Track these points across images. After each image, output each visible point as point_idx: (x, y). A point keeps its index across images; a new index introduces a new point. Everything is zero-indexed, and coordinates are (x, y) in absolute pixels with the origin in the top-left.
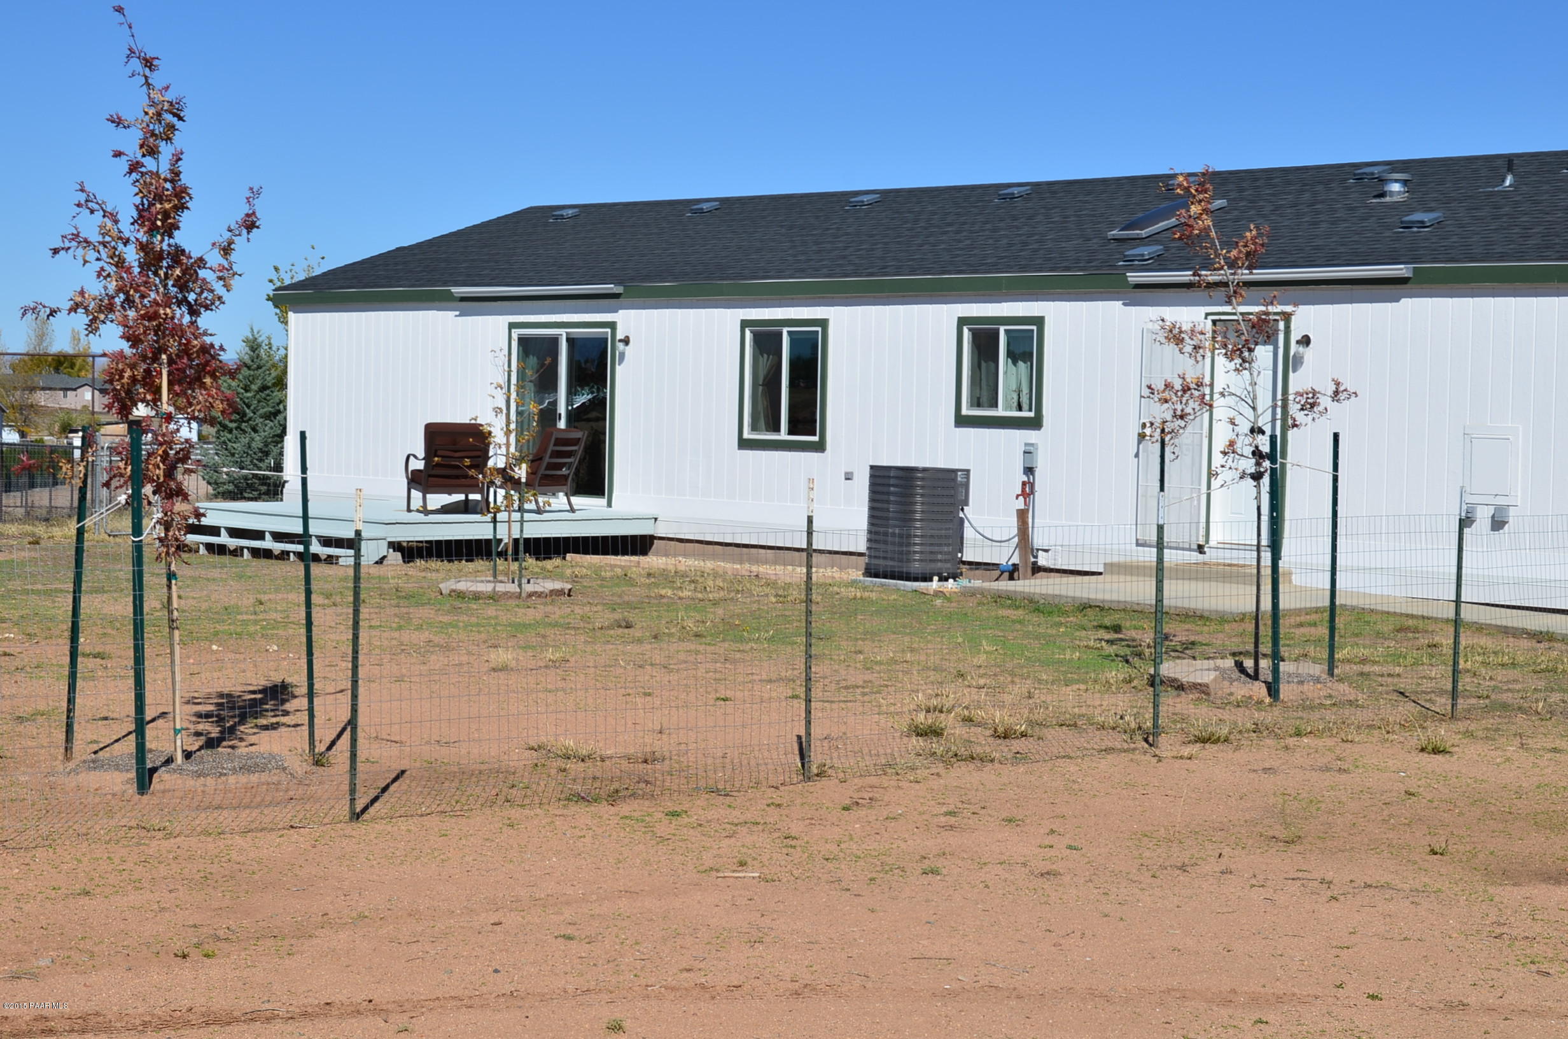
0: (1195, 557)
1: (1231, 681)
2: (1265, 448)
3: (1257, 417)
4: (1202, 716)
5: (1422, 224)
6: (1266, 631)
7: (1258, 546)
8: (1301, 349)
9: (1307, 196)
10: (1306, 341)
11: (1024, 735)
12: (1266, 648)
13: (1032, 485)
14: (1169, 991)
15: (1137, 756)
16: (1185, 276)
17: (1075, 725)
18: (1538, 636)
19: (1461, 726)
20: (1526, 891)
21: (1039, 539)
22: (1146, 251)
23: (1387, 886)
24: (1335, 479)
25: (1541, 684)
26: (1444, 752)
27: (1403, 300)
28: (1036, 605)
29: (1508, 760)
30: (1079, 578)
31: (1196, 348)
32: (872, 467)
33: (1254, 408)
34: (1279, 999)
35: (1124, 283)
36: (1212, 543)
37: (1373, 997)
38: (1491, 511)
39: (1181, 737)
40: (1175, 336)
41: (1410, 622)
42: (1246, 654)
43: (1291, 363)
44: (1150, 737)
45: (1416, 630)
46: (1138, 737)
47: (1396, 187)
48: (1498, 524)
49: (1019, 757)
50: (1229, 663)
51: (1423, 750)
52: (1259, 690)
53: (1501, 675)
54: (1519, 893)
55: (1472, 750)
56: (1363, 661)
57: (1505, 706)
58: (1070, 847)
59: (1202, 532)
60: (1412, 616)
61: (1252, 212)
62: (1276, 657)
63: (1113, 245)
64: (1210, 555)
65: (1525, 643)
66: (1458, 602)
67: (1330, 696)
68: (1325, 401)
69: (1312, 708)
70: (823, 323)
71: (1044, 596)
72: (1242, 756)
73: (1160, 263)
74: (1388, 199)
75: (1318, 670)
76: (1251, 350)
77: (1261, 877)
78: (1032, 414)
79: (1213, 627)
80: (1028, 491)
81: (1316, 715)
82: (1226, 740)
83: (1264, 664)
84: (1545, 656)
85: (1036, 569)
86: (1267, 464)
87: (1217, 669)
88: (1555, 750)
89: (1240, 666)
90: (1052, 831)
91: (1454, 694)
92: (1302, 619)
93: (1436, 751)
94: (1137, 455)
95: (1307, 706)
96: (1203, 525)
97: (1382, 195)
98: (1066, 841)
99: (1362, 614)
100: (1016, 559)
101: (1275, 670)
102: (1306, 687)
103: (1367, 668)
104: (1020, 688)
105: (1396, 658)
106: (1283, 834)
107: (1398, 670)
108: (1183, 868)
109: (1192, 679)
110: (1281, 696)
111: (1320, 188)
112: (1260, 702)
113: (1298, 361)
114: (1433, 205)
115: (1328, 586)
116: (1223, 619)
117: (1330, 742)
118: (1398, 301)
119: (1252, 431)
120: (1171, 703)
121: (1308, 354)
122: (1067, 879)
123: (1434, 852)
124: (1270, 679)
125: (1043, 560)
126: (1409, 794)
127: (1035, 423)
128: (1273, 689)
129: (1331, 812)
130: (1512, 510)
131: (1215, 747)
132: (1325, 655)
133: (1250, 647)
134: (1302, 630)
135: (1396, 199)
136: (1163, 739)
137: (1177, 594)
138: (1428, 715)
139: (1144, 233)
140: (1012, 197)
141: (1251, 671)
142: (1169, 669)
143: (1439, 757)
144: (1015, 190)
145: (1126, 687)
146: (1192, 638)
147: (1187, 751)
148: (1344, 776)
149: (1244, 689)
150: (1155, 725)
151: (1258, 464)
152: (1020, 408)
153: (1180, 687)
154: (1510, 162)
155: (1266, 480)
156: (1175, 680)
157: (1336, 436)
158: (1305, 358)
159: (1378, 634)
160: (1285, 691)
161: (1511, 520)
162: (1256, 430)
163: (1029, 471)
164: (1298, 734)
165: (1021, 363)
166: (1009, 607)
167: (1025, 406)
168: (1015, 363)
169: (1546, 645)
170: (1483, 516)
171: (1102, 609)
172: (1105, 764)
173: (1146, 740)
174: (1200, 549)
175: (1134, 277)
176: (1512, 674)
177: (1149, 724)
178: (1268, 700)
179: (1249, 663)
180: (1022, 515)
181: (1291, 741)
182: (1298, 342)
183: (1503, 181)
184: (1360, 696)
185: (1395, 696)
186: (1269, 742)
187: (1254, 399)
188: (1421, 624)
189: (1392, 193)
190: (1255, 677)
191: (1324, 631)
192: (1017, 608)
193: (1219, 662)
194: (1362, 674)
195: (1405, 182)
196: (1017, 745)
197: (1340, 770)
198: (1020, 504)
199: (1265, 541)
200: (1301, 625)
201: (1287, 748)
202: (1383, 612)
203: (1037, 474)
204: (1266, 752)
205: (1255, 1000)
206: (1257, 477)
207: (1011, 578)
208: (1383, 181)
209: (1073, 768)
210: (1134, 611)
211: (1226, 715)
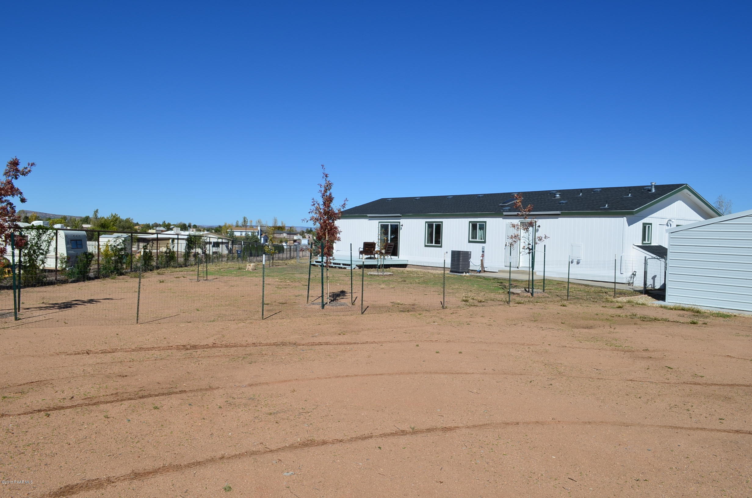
0: (517, 269)
1: (524, 293)
2: (531, 248)
3: (529, 242)
4: (518, 299)
5: (563, 203)
6: (531, 284)
7: (529, 267)
8: (538, 228)
9: (540, 197)
10: (539, 226)
11: (484, 302)
12: (531, 287)
13: (484, 254)
14: (513, 343)
15: (506, 306)
16: (516, 213)
17: (493, 300)
18: (586, 285)
19: (569, 302)
20: (579, 330)
21: (485, 265)
22: (507, 208)
23: (553, 328)
24: (545, 254)
25: (586, 294)
26: (565, 306)
27: (559, 218)
28: (485, 278)
29: (578, 308)
30: (493, 273)
31: (518, 228)
32: (452, 251)
33: (529, 240)
34: (532, 345)
35: (503, 215)
36: (520, 266)
37: (549, 345)
38: (577, 260)
39: (514, 303)
40: (514, 226)
41: (560, 282)
42: (527, 288)
43: (536, 231)
44: (508, 302)
45: (561, 284)
46: (506, 302)
47: (558, 195)
48: (578, 263)
49: (483, 306)
50: (524, 289)
51: (561, 306)
52: (529, 294)
53: (578, 292)
54: (577, 330)
55: (571, 306)
56: (550, 290)
57: (578, 298)
58: (494, 321)
59: (518, 264)
60: (560, 281)
61: (529, 200)
62: (533, 288)
63: (500, 207)
64: (519, 269)
65: (583, 287)
66: (569, 278)
67: (543, 296)
68: (543, 239)
69: (540, 298)
70: (442, 222)
71: (486, 276)
72: (526, 306)
73: (510, 211)
74: (556, 198)
75: (541, 291)
76: (528, 229)
77: (529, 326)
78: (484, 240)
79: (520, 283)
80: (483, 256)
81: (541, 299)
82: (523, 303)
83: (530, 290)
84: (587, 289)
85: (485, 271)
86: (531, 251)
87: (521, 290)
88: (587, 306)
89: (526, 291)
90: (490, 318)
91: (568, 296)
92: (538, 281)
93: (564, 306)
94: (505, 249)
95: (539, 298)
96: (518, 262)
97: (555, 197)
98: (493, 320)
99: (550, 281)
100: (480, 269)
101: (533, 291)
102: (538, 294)
103: (550, 291)
104: (483, 293)
105: (557, 289)
106: (534, 320)
107: (557, 291)
108: (515, 325)
109: (516, 292)
110: (534, 295)
111: (542, 195)
112: (530, 297)
113: (538, 230)
114: (565, 199)
115: (543, 275)
116: (522, 281)
117: (543, 304)
118: (558, 218)
119: (528, 244)
120: (512, 297)
121: (540, 229)
122: (493, 326)
123: (562, 323)
124: (531, 292)
125: (486, 270)
126: (558, 313)
127: (484, 242)
128: (532, 294)
129: (543, 316)
130: (581, 260)
131: (521, 304)
132: (543, 288)
133: (528, 287)
134: (538, 284)
135: (558, 198)
136: (511, 303)
137: (513, 276)
138: (562, 299)
139: (507, 204)
140: (480, 197)
141: (528, 291)
142: (512, 290)
143: (564, 307)
144: (480, 196)
145: (503, 294)
146: (516, 285)
147: (515, 305)
148: (546, 310)
149: (526, 294)
150: (509, 300)
151: (529, 251)
152: (481, 239)
153: (514, 293)
154: (581, 190)
155: (531, 254)
156: (513, 292)
157: (545, 245)
158: (539, 230)
159: (553, 284)
160: (534, 294)
161: (581, 262)
162: (529, 244)
163: (483, 252)
164: (537, 302)
165: (482, 231)
166: (479, 278)
167: (482, 239)
168: (480, 230)
169: (587, 287)
170: (575, 262)
171: (498, 279)
172: (499, 307)
173: (507, 303)
174: (518, 268)
175: (505, 213)
176: (581, 292)
177: (508, 300)
178: (531, 296)
179: (527, 289)
180: (482, 260)
181: (536, 304)
182: (538, 227)
183: (580, 194)
184: (549, 296)
185: (556, 296)
186: (531, 304)
187: (529, 238)
188: (562, 283)
189: (557, 197)
190: (529, 292)
191: (542, 284)
192: (481, 279)
193: (522, 289)
194: (550, 292)
195: (560, 195)
196: (483, 304)
197: (545, 309)
198: (481, 258)
199: (531, 266)
200: (538, 282)
201: (535, 305)
202: (555, 280)
203: (485, 252)
204: (531, 306)
205: (528, 345)
206: (529, 253)
207: (479, 273)
208: (555, 194)
209: (494, 308)
210: (505, 279)
211: (523, 299)
